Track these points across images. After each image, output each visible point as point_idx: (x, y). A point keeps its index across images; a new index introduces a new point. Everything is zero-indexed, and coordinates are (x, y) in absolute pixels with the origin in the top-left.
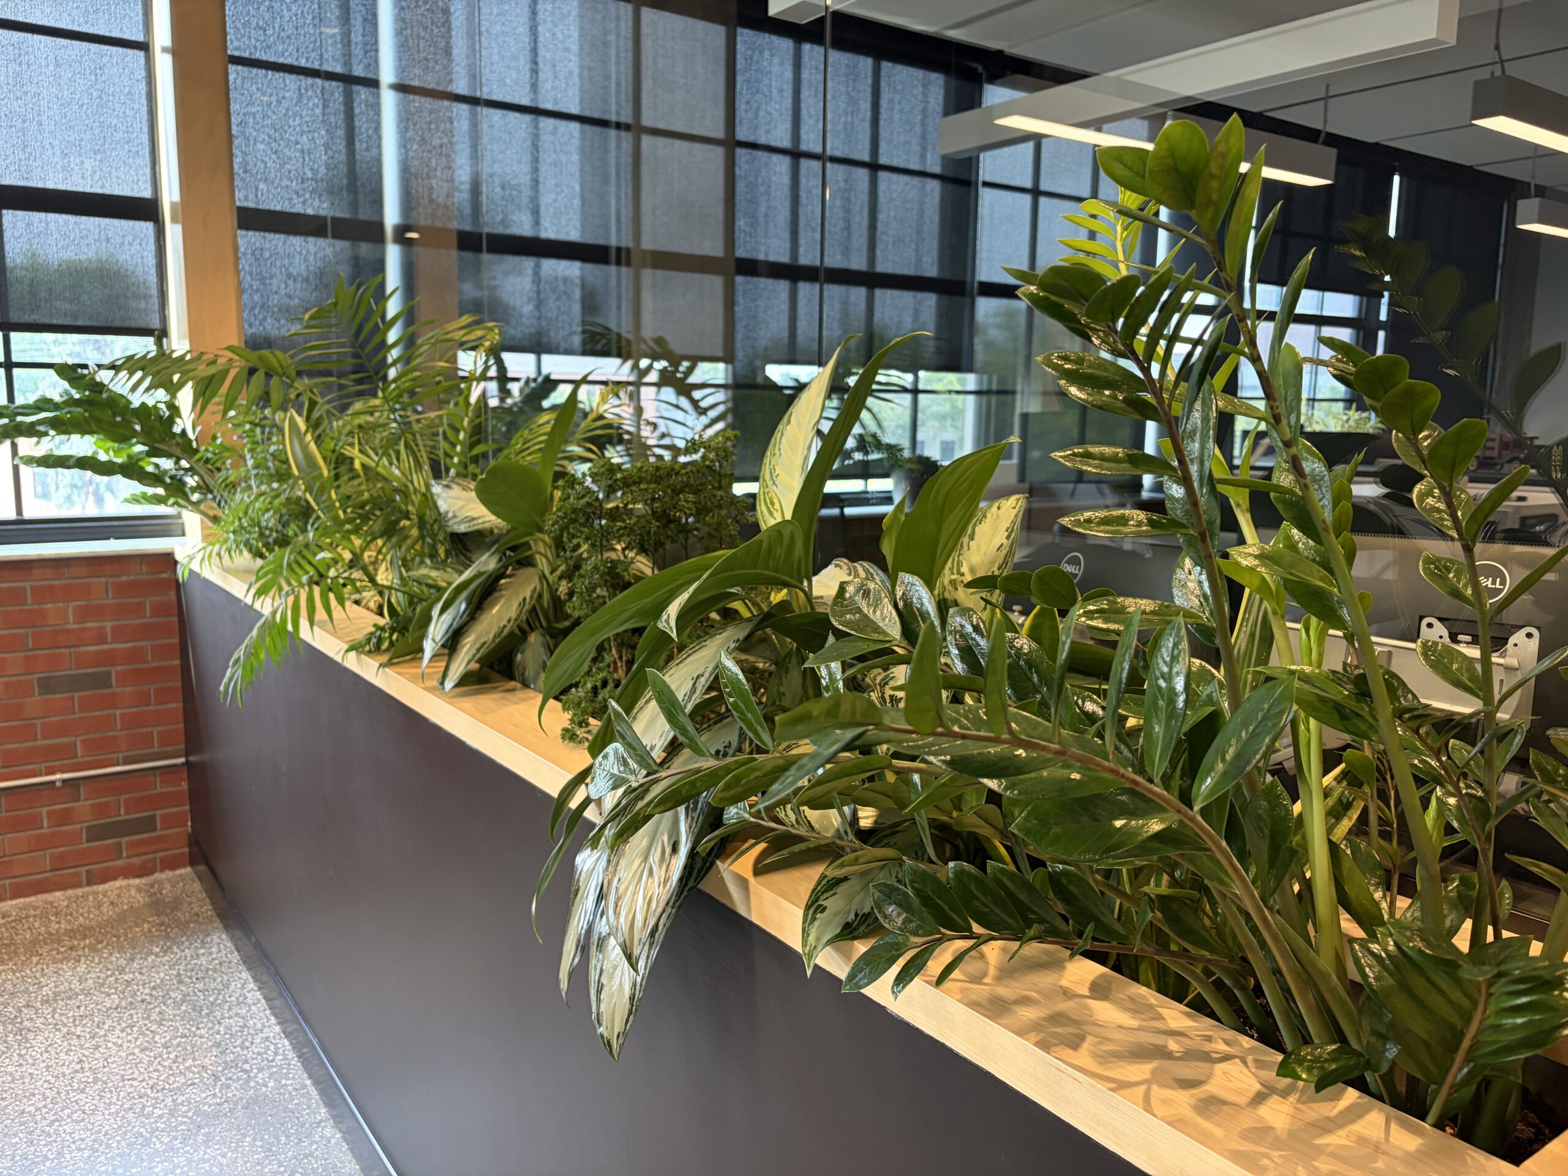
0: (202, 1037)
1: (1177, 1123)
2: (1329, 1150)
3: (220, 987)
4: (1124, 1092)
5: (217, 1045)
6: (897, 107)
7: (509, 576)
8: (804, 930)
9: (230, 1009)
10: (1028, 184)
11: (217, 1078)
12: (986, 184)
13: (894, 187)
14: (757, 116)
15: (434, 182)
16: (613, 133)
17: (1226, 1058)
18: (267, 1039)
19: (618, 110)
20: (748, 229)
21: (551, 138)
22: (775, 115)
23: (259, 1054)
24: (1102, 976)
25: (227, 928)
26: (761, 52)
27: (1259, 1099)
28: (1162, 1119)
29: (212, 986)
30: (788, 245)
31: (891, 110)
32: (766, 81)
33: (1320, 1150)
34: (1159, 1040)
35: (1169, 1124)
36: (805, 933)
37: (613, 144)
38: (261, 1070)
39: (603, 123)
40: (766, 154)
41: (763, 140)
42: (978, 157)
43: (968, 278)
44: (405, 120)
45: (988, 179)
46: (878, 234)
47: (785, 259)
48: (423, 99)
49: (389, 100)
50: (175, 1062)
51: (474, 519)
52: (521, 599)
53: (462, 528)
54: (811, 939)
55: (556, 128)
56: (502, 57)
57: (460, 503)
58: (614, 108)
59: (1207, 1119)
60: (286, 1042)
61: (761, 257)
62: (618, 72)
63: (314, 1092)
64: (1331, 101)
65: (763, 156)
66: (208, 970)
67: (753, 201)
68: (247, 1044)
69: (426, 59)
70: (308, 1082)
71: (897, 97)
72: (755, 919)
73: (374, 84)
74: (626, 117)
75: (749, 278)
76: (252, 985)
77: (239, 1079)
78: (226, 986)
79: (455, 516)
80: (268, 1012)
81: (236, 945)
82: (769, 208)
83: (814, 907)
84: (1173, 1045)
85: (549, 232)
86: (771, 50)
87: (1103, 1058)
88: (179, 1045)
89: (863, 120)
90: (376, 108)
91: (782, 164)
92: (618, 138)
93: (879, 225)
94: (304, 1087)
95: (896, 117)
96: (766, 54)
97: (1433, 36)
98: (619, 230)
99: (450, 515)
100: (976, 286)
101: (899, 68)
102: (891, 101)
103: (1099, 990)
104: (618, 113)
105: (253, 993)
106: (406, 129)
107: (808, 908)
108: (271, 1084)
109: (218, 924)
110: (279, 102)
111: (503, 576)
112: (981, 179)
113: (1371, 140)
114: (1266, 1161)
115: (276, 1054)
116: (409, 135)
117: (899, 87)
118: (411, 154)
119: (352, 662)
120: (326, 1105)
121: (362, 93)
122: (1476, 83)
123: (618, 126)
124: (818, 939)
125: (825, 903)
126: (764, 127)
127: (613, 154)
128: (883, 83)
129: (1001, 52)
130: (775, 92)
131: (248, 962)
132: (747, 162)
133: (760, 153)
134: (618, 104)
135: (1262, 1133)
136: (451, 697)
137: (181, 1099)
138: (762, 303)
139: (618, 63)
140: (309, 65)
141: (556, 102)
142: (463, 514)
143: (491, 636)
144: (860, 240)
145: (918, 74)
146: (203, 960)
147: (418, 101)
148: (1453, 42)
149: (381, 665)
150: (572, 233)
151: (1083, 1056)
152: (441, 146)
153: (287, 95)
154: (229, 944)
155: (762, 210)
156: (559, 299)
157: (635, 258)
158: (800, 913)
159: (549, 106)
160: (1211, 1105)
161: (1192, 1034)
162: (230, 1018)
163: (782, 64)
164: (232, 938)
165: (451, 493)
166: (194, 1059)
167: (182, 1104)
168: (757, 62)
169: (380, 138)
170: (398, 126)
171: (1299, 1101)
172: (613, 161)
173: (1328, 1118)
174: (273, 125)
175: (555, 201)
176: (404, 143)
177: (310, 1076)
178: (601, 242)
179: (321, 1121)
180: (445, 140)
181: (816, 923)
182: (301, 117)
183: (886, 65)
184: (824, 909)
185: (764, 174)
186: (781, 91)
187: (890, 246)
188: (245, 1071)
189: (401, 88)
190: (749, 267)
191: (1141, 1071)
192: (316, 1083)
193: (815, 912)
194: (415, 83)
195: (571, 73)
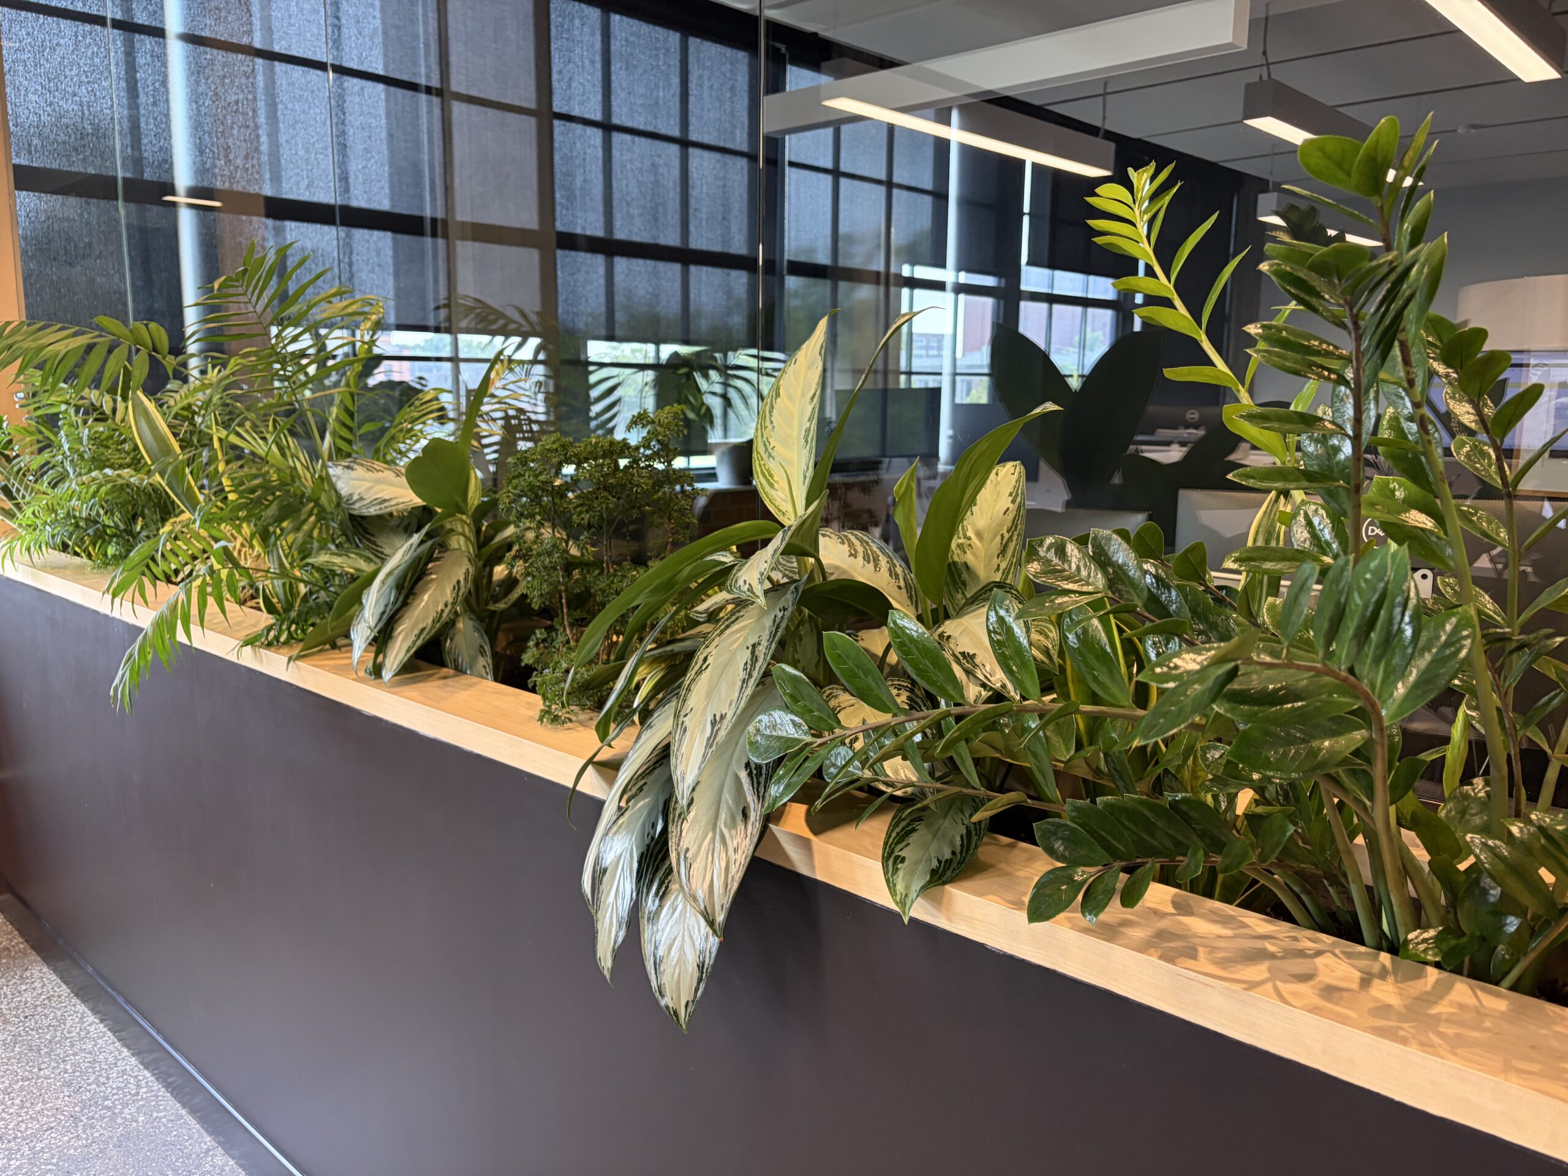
0: (47, 1078)
1: (1313, 1010)
2: (1443, 1017)
3: (54, 1023)
4: (1256, 990)
5: (69, 1084)
6: (707, 84)
7: (438, 559)
8: (888, 881)
9: (72, 1046)
10: (828, 164)
11: (76, 1119)
12: (792, 164)
13: (705, 164)
14: (570, 87)
15: (230, 142)
16: (423, 97)
17: (1319, 953)
18: (124, 1072)
19: (425, 73)
20: (563, 201)
21: (357, 99)
22: (588, 87)
23: (118, 1088)
24: (1176, 895)
25: (47, 959)
26: (572, 20)
27: (1366, 982)
28: (1302, 1008)
29: (46, 1022)
30: (602, 219)
31: (701, 86)
32: (578, 51)
33: (1437, 1018)
34: (1259, 944)
35: (1309, 1011)
36: (891, 886)
37: (424, 110)
38: (125, 1105)
39: (413, 87)
40: (581, 126)
41: (576, 112)
42: (784, 139)
43: (777, 258)
44: (196, 72)
45: (794, 159)
46: (691, 211)
47: (600, 233)
48: (215, 52)
49: (176, 52)
50: (22, 1108)
51: (385, 501)
52: (454, 582)
53: (373, 511)
54: (900, 887)
55: (362, 89)
56: (301, 10)
57: (368, 485)
58: (423, 70)
59: (1337, 1004)
60: (147, 1074)
61: (579, 231)
62: (426, 32)
63: (193, 1122)
64: (1109, 97)
65: (578, 128)
66: (36, 1006)
67: (569, 174)
68: (102, 1080)
69: (217, 8)
70: (184, 1112)
71: (706, 73)
72: (820, 876)
73: (159, 33)
74: (435, 83)
75: (567, 252)
76: (91, 1018)
77: (102, 1118)
78: (62, 1021)
79: (361, 499)
80: (118, 1044)
81: (61, 978)
82: (585, 181)
83: (891, 859)
84: (1271, 948)
85: (359, 200)
86: (582, 18)
87: (1223, 963)
88: (22, 1089)
89: (673, 96)
90: (162, 59)
91: (595, 136)
92: (430, 102)
93: (692, 201)
94: (182, 1116)
95: (706, 95)
96: (577, 22)
97: (1230, 40)
98: (433, 199)
99: (355, 497)
100: (785, 264)
101: (707, 45)
102: (700, 77)
103: (1182, 908)
104: (428, 77)
105: (95, 1026)
106: (198, 82)
107: (885, 860)
108: (141, 1119)
109: (35, 956)
110: (53, 49)
111: (430, 559)
112: (787, 159)
113: (1134, 135)
114: (1402, 1033)
115: (139, 1086)
116: (200, 89)
117: (708, 64)
118: (203, 110)
119: (248, 658)
120: (210, 1133)
121: (145, 43)
122: (1247, 86)
123: (429, 90)
124: (907, 887)
125: (902, 854)
126: (578, 99)
127: (424, 120)
128: (691, 59)
129: (815, 34)
130: (587, 62)
131: (82, 992)
132: (562, 133)
133: (573, 125)
134: (428, 67)
135: (1383, 1010)
136: (394, 685)
137: (39, 1146)
138: (581, 277)
139: (425, 23)
140: (86, 10)
141: (361, 61)
142: (370, 497)
143: (430, 621)
144: (673, 218)
145: (729, 52)
146: (28, 997)
147: (210, 53)
148: (1245, 47)
149: (290, 659)
150: (384, 204)
151: (1204, 963)
152: (237, 102)
153: (62, 42)
154: (53, 977)
155: (579, 182)
156: (373, 271)
157: (452, 230)
158: (878, 865)
159: (354, 65)
160: (1330, 992)
161: (1281, 936)
162: (76, 1054)
163: (593, 34)
164: (55, 970)
165: (353, 474)
166: (44, 1102)
167: (42, 1150)
168: (568, 30)
169: (167, 92)
170: (188, 80)
171: (1396, 981)
172: (424, 127)
173: (1427, 993)
174: (46, 74)
175: (364, 167)
176: (195, 98)
177: (184, 1105)
178: (416, 213)
179: (208, 1150)
180: (241, 96)
181: (901, 873)
182: (79, 66)
183: (694, 42)
184: (903, 860)
185: (578, 145)
186: (592, 62)
187: (704, 223)
188: (108, 1108)
189: (191, 39)
190: (569, 242)
191: (1258, 971)
192: (193, 1111)
193: (895, 863)
194: (206, 33)
195: (375, 29)
